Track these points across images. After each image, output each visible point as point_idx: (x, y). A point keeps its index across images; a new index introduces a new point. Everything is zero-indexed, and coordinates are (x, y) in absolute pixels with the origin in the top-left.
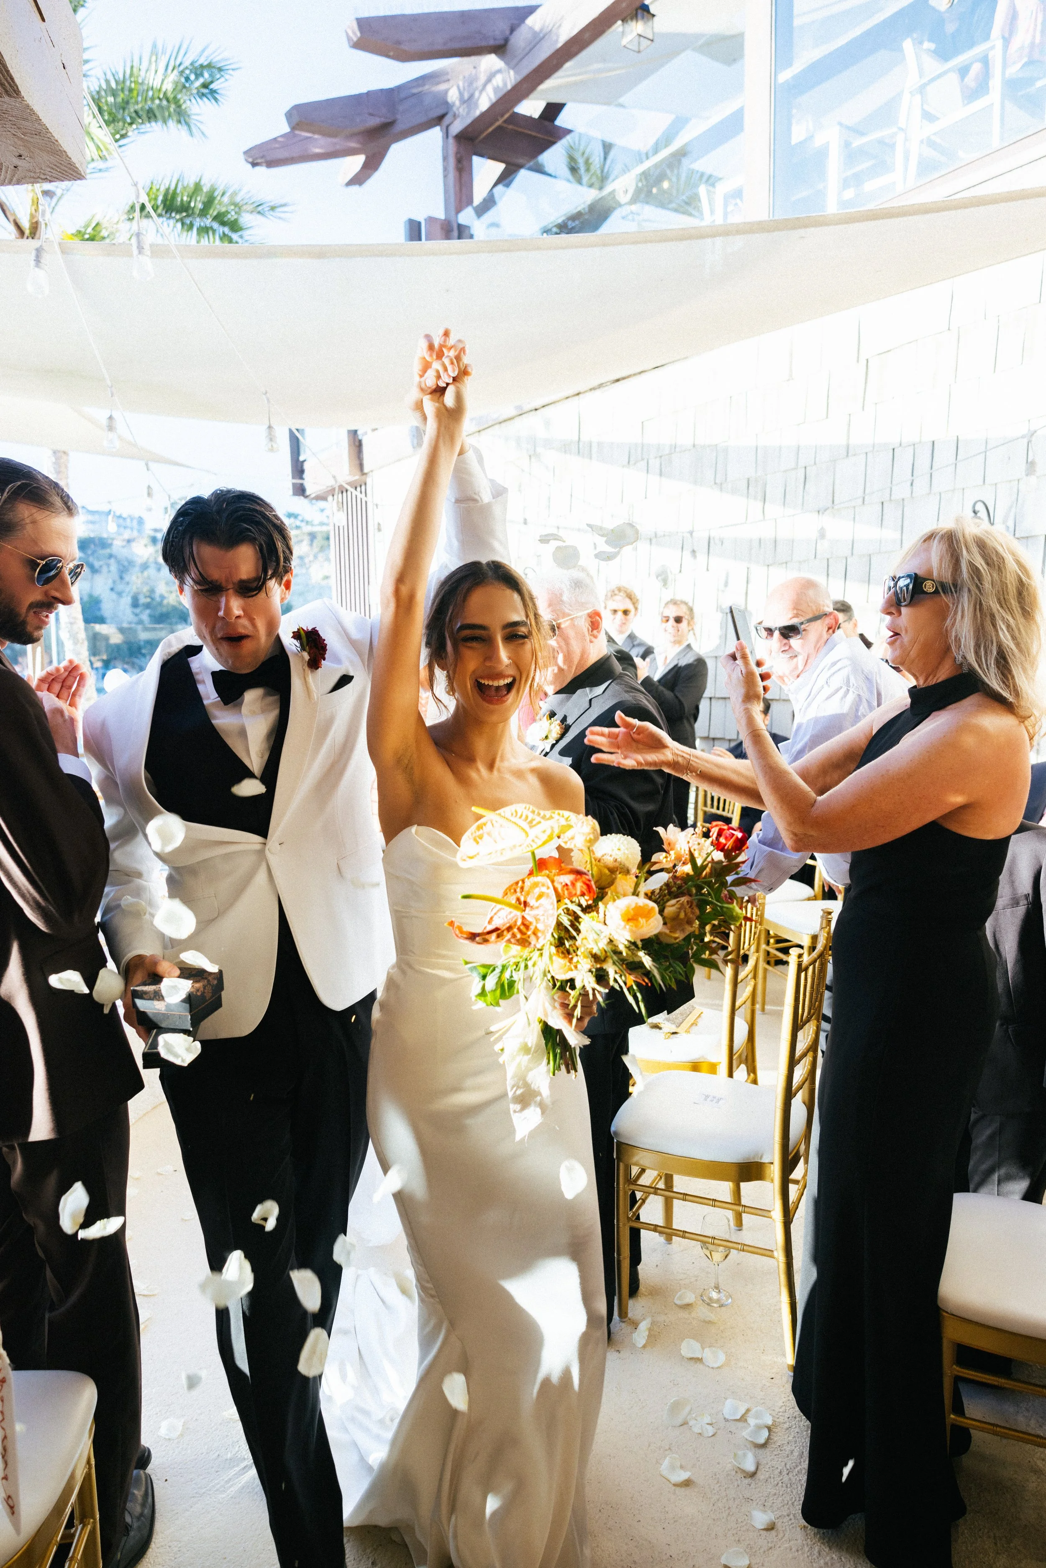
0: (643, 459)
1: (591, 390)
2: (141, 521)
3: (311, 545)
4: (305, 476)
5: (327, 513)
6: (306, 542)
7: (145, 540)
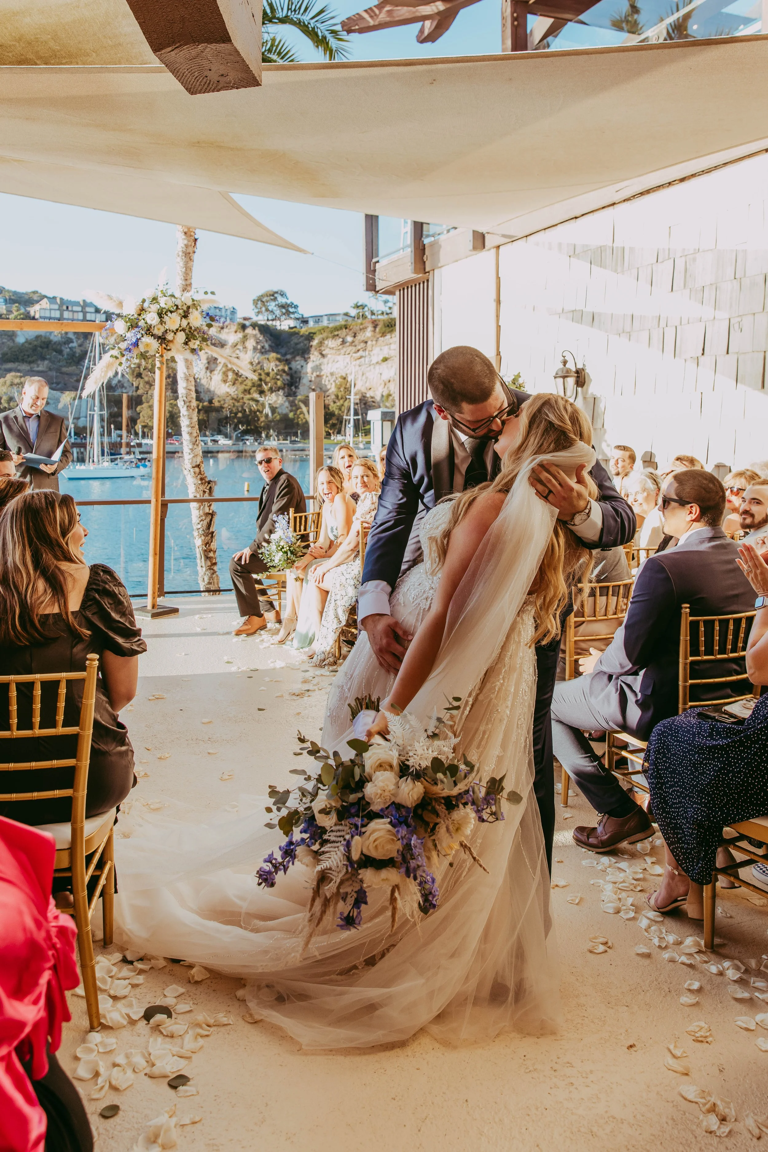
0: (669, 258)
1: (624, 201)
2: (233, 312)
3: (374, 331)
4: (377, 273)
5: (390, 304)
6: (370, 328)
7: (234, 328)
